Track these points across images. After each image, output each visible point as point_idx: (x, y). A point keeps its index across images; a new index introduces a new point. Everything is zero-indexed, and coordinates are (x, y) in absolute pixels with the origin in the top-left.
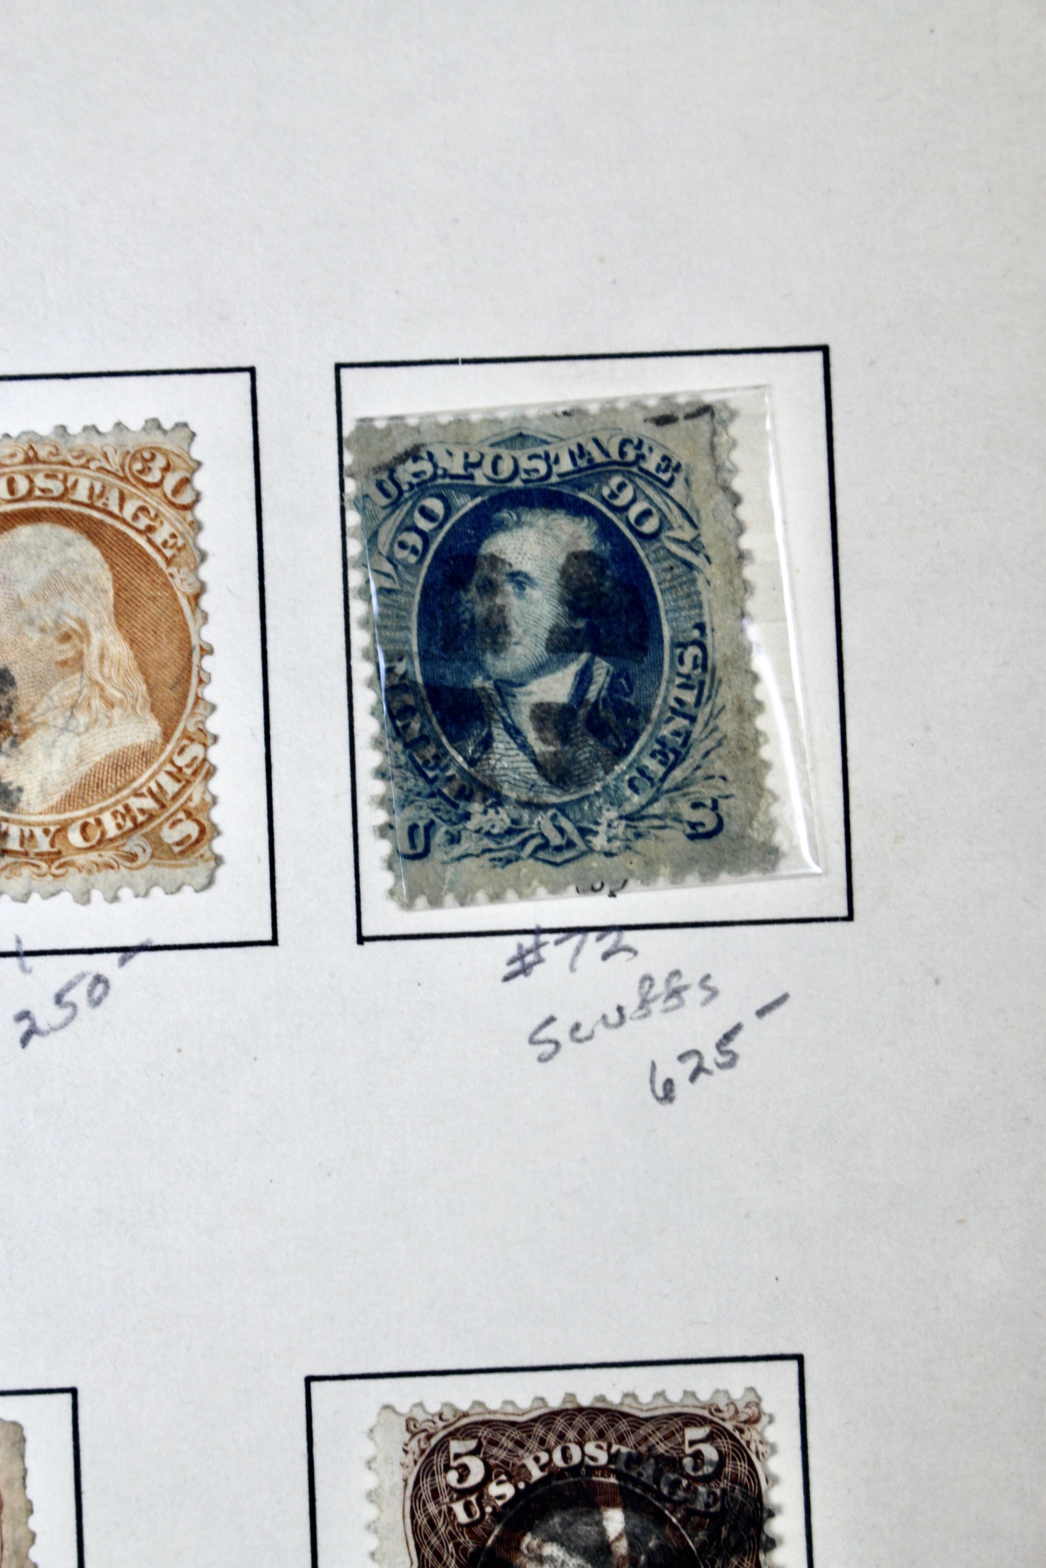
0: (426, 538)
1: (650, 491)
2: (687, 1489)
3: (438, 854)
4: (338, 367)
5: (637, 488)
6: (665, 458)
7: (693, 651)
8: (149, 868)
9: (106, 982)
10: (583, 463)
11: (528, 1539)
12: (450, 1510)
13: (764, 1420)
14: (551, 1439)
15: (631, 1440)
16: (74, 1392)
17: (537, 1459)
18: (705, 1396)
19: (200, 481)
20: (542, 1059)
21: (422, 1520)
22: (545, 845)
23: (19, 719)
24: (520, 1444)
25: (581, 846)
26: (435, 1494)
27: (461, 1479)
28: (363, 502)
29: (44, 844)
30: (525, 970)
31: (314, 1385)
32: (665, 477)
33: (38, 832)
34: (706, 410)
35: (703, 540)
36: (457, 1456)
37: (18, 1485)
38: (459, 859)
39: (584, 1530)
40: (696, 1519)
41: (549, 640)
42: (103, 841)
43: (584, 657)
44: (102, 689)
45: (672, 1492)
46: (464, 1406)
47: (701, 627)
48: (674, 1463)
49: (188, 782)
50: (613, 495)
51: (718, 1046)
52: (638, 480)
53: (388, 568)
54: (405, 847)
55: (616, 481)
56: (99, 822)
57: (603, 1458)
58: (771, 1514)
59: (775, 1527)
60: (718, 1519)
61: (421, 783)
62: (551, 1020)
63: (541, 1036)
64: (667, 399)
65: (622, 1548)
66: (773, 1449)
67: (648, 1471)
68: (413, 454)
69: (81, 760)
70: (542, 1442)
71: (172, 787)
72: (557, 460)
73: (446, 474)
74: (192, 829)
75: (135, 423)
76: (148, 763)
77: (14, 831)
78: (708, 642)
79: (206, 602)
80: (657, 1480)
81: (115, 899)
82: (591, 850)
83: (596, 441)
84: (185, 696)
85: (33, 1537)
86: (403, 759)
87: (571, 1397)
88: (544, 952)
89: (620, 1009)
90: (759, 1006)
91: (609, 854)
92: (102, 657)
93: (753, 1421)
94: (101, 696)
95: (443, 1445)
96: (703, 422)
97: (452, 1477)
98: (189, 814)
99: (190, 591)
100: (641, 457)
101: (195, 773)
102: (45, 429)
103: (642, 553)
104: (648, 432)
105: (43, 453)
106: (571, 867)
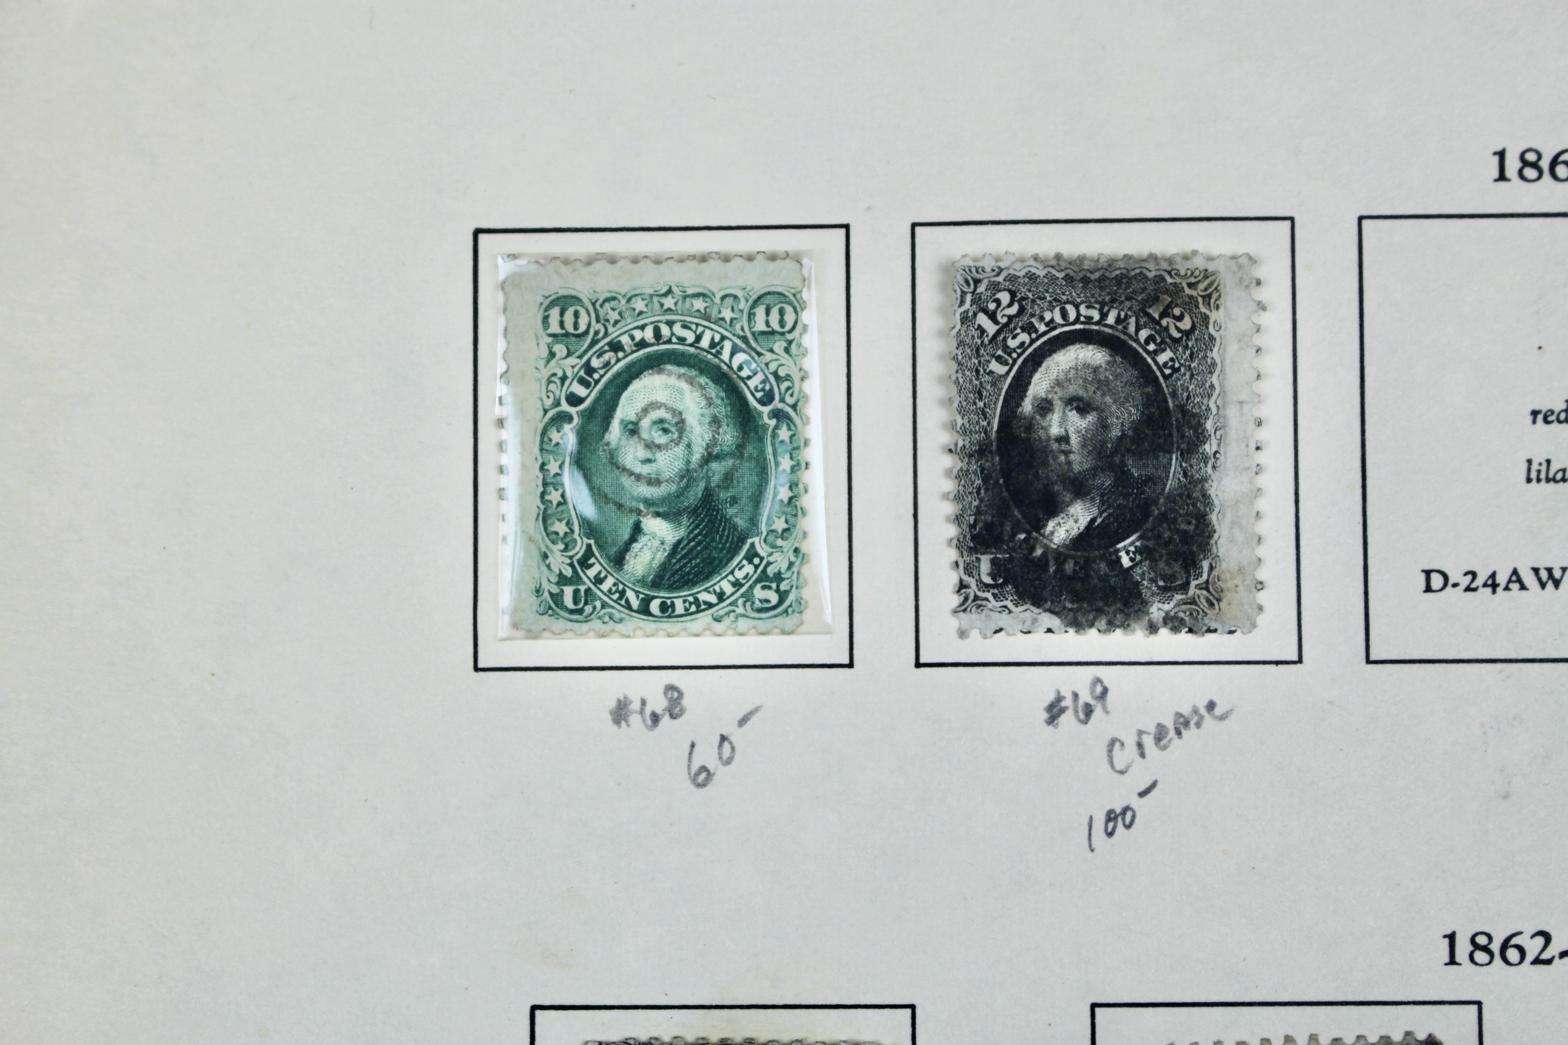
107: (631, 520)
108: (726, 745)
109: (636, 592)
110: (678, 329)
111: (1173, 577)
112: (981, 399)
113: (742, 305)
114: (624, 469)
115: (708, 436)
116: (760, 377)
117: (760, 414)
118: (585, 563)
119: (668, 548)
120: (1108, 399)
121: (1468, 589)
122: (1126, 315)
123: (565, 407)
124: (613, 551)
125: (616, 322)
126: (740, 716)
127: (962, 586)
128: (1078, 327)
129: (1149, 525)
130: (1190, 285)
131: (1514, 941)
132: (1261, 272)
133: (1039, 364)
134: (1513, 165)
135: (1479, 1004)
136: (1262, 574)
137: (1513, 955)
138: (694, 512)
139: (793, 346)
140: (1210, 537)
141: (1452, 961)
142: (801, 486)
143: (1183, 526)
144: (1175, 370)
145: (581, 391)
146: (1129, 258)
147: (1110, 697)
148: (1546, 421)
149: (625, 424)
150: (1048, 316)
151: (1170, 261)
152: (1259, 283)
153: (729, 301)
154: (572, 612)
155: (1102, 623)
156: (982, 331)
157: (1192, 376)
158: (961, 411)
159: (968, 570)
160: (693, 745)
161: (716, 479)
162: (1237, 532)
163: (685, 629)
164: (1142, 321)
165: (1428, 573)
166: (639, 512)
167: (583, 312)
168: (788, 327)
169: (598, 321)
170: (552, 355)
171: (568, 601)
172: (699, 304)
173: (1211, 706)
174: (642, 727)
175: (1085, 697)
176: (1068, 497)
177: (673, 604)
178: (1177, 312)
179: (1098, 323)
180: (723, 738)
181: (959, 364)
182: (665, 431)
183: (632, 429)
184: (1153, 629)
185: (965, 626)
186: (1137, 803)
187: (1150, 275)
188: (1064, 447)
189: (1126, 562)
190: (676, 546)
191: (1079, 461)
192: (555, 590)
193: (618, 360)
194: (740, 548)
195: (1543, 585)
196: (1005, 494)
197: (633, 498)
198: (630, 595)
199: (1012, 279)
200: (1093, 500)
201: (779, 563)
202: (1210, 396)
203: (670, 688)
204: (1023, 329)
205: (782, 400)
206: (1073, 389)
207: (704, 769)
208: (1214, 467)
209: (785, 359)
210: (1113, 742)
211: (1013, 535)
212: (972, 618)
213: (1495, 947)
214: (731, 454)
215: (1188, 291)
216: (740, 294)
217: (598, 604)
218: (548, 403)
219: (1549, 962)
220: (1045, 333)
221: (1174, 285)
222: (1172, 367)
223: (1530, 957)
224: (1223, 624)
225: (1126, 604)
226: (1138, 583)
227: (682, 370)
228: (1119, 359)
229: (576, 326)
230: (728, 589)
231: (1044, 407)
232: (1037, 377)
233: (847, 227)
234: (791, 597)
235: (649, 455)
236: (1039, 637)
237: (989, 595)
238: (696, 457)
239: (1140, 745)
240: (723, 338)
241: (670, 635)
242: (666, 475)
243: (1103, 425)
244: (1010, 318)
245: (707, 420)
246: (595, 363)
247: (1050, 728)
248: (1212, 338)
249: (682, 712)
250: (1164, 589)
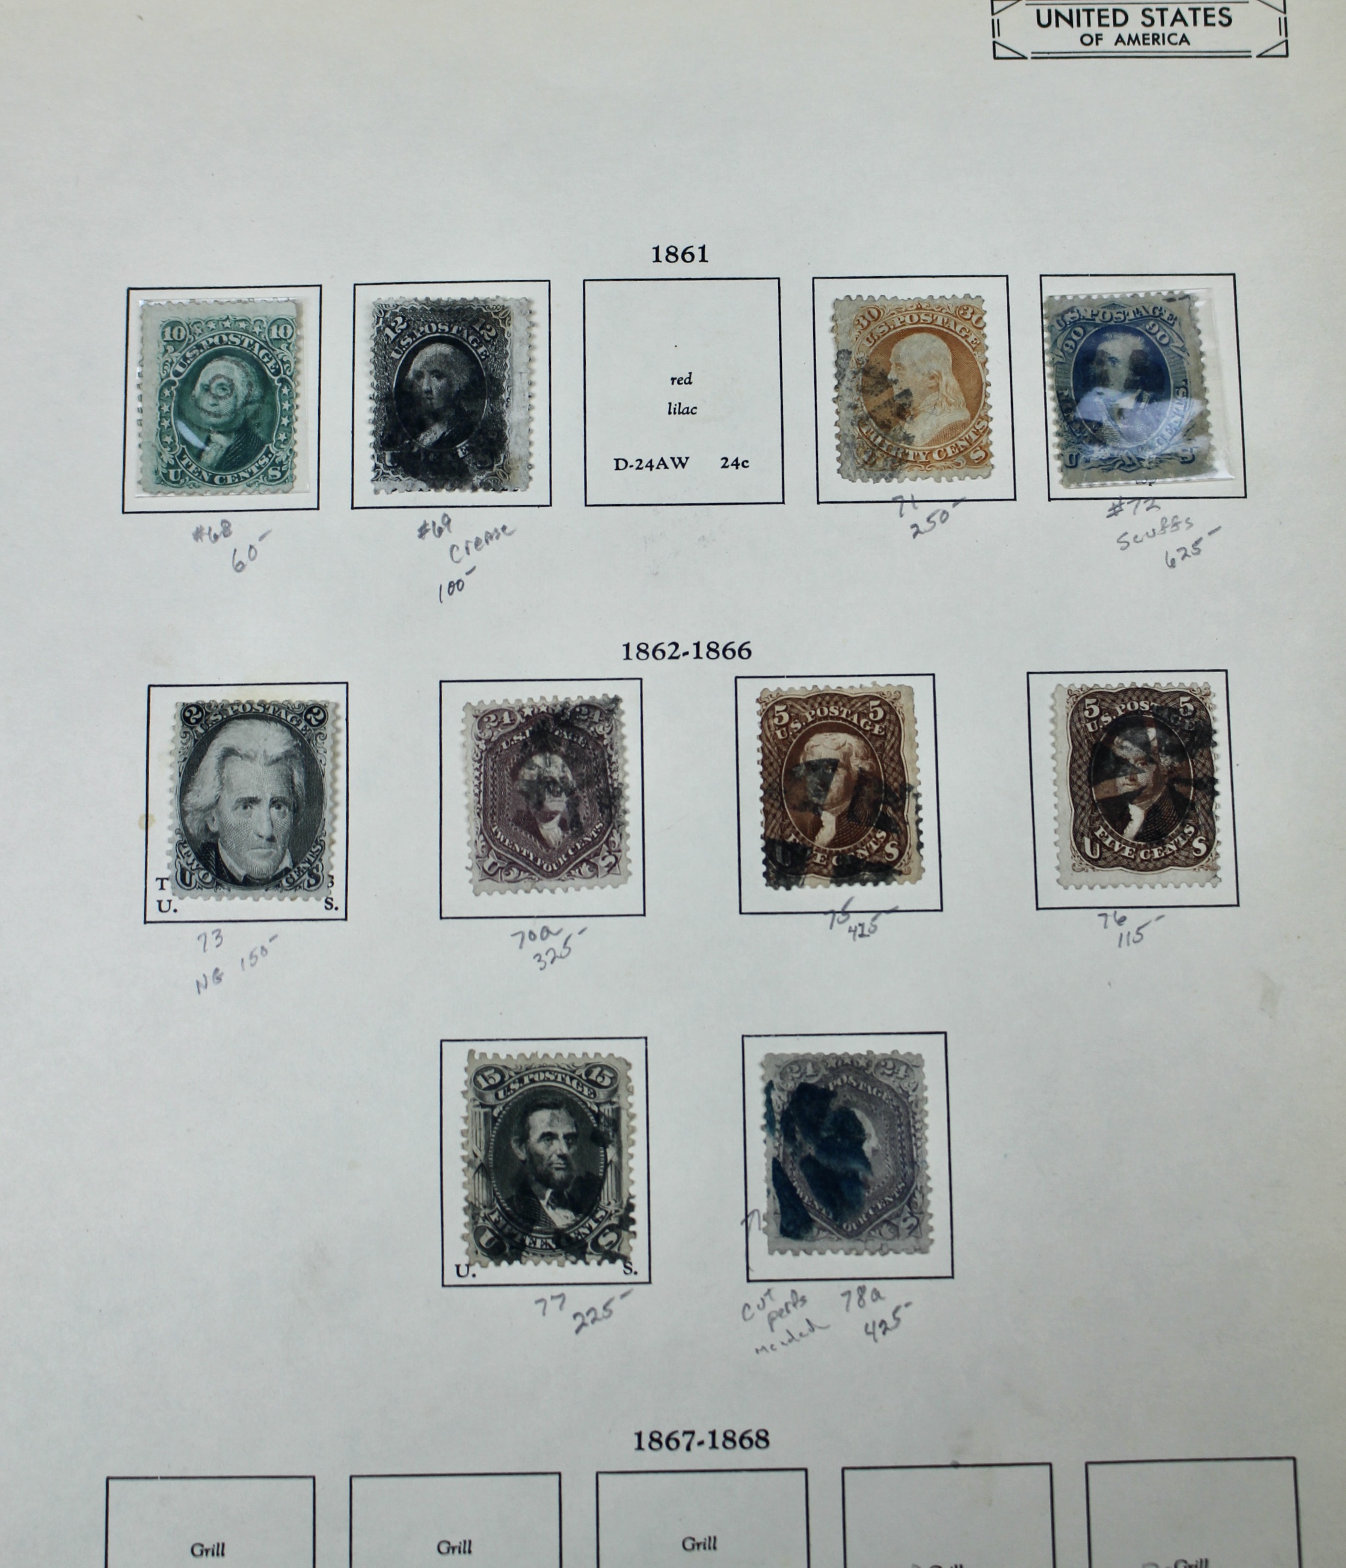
0: (1076, 343)
1: (1165, 327)
2: (1181, 721)
3: (1081, 466)
4: (1041, 276)
5: (1160, 326)
6: (1171, 315)
7: (1182, 390)
8: (965, 470)
9: (948, 514)
10: (1138, 316)
11: (1117, 739)
12: (1086, 726)
13: (1212, 695)
14: (1126, 699)
15: (1159, 701)
16: (933, 675)
17: (1121, 707)
18: (1188, 685)
19: (986, 318)
20: (1122, 549)
21: (1074, 730)
22: (1123, 465)
23: (914, 409)
24: (1114, 701)
25: (1138, 465)
26: (1080, 720)
27: (1090, 714)
28: (1051, 328)
29: (923, 458)
30: (1116, 514)
31: (1030, 675)
32: (1171, 322)
33: (921, 453)
34: (1188, 296)
35: (1187, 346)
36: (1089, 705)
37: (911, 711)
38: (1090, 468)
39: (1140, 736)
40: (1185, 733)
41: (1125, 384)
42: (947, 458)
43: (1139, 391)
44: (947, 398)
45: (1175, 722)
46: (1091, 686)
47: (1186, 381)
48: (1176, 711)
49: (981, 436)
50: (1150, 329)
51: (1193, 546)
52: (1161, 324)
53: (1061, 354)
54: (1068, 463)
55: (1151, 323)
56: (945, 450)
57: (1147, 708)
58: (1215, 732)
59: (1216, 738)
60: (1194, 733)
61: (1074, 438)
62: (1126, 534)
63: (1122, 540)
64: (1171, 292)
65: (1155, 743)
66: (1215, 706)
67: (1165, 713)
68: (1071, 310)
69: (938, 426)
70: (1123, 700)
71: (974, 437)
72: (1128, 314)
73: (1084, 318)
74: (982, 454)
75: (960, 295)
76: (965, 428)
77: (911, 453)
78: (1188, 386)
79: (988, 366)
80: (1169, 717)
81: (951, 481)
82: (1142, 467)
83: (1144, 307)
84: (980, 402)
85: (917, 732)
86: (1067, 429)
87: (1133, 683)
88: (1123, 506)
89: (1153, 530)
90: (1209, 531)
91: (1149, 468)
92: (947, 386)
93: (1208, 695)
94: (947, 401)
95: (1083, 701)
96: (1186, 301)
97: (1087, 713)
98: (981, 448)
99: (982, 361)
100: (1161, 314)
101: (984, 432)
102: (924, 297)
103: (1162, 351)
104: (1165, 305)
105: (924, 306)
106: (1134, 473)
107: (205, 436)
108: (253, 550)
109: (208, 472)
110: (231, 338)
111: (485, 462)
112: (386, 371)
113: (265, 325)
114: (203, 409)
115: (246, 392)
116: (273, 361)
117: (273, 380)
118: (181, 458)
119: (224, 450)
120: (452, 371)
121: (638, 468)
122: (462, 329)
123: (172, 377)
124: (195, 452)
125: (200, 334)
126: (261, 534)
127: (376, 467)
128: (437, 335)
129: (471, 436)
130: (495, 314)
131: (659, 648)
132: (534, 308)
133: (416, 354)
134: (663, 254)
135: (641, 679)
136: (532, 461)
137: (659, 654)
138: (238, 431)
139: (291, 346)
140: (505, 441)
141: (628, 658)
142: (294, 417)
143: (491, 436)
144: (487, 356)
145: (180, 369)
146: (463, 299)
147: (452, 523)
148: (679, 383)
149: (202, 386)
150: (422, 329)
151: (485, 301)
152: (531, 312)
153: (258, 323)
154: (174, 482)
155: (448, 486)
156: (388, 337)
157: (496, 359)
158: (376, 377)
159: (379, 460)
160: (235, 551)
161: (250, 414)
162: (519, 439)
163: (232, 491)
164: (471, 331)
165: (617, 460)
166: (210, 431)
167: (182, 328)
168: (288, 336)
169: (190, 334)
170: (166, 351)
171: (172, 477)
172: (243, 325)
173: (504, 528)
174: (210, 542)
175: (439, 524)
176: (431, 421)
177: (226, 478)
178: (488, 327)
179: (447, 333)
180: (251, 547)
181: (376, 353)
182: (224, 389)
183: (207, 389)
184: (474, 489)
185: (377, 488)
186: (465, 578)
187: (474, 308)
188: (429, 396)
189: (461, 454)
190: (228, 449)
191: (437, 403)
192: (165, 471)
193: (200, 353)
194: (262, 449)
195: (676, 466)
196: (399, 420)
197: (206, 424)
198: (204, 474)
199: (403, 310)
200: (444, 423)
201: (282, 456)
202: (505, 370)
203: (224, 522)
204: (409, 336)
205: (285, 373)
206: (434, 366)
207: (240, 563)
208: (507, 406)
209: (287, 353)
210: (453, 546)
211: (403, 441)
212: (381, 484)
213: (650, 651)
214: (258, 401)
215: (494, 316)
216: (264, 319)
217: (187, 478)
218: (164, 375)
219: (677, 658)
220: (420, 338)
221: (487, 313)
222: (486, 355)
223: (668, 655)
224: (511, 486)
225: (461, 476)
226: (467, 466)
227: (233, 358)
228: (458, 351)
229: (179, 336)
230: (255, 470)
231: (419, 375)
232: (416, 360)
233: (321, 286)
234: (288, 474)
235: (215, 402)
236: (415, 494)
237: (390, 472)
238: (240, 403)
239: (467, 548)
240: (255, 342)
241: (225, 494)
242: (225, 412)
243: (450, 384)
244: (402, 330)
245: (246, 383)
246: (188, 355)
247: (421, 540)
248: (506, 340)
249: (230, 533)
250: (480, 468)
